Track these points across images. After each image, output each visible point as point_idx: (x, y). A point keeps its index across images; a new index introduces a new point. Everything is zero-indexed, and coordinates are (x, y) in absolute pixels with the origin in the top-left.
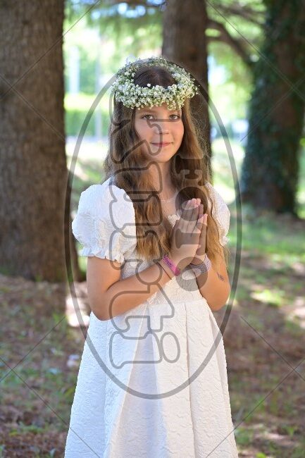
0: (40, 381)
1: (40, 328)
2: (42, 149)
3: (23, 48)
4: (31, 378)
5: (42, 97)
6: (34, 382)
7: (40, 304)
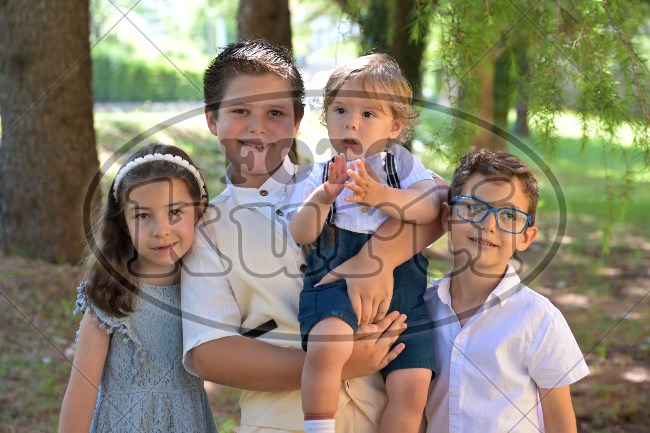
0: (26, 373)
1: (48, 314)
2: (64, 121)
3: (41, 11)
4: (16, 369)
6: (18, 373)
7: (53, 289)
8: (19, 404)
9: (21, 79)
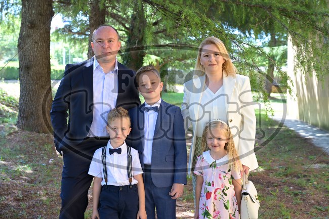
0: (39, 168)
1: (40, 150)
2: (42, 87)
4: (35, 167)
5: (42, 69)
7: (41, 141)
8: (40, 178)
9: (28, 73)
